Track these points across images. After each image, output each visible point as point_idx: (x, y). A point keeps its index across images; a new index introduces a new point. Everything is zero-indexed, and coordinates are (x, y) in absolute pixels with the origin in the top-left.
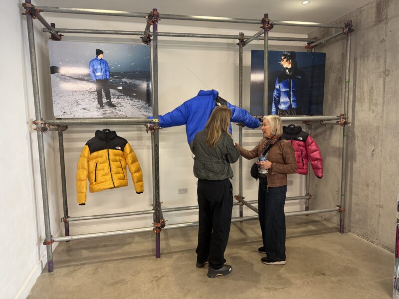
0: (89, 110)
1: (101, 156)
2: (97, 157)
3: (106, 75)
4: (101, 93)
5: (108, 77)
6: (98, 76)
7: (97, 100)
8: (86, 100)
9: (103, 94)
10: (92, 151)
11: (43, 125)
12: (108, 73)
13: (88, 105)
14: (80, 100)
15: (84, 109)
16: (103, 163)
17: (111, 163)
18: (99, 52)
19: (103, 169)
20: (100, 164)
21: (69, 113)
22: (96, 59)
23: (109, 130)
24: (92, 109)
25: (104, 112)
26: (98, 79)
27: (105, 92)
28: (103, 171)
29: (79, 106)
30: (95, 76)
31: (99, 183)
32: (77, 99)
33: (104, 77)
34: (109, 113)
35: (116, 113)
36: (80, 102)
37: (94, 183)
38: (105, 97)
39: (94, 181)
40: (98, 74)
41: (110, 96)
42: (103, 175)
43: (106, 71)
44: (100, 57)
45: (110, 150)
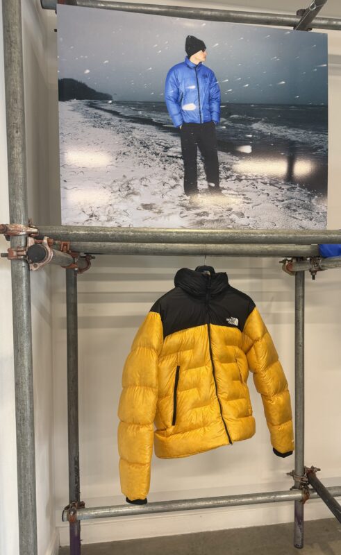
0: (160, 212)
1: (193, 346)
2: (180, 348)
3: (211, 111)
4: (196, 163)
5: (215, 118)
6: (188, 113)
7: (182, 182)
8: (154, 181)
9: (201, 165)
10: (168, 330)
11: (31, 241)
12: (215, 106)
13: (158, 197)
14: (137, 181)
15: (147, 207)
16: (197, 365)
17: (217, 364)
18: (194, 45)
19: (197, 385)
20: (189, 368)
21: (103, 218)
22: (186, 64)
23: (211, 269)
24: (167, 209)
25: (199, 218)
26: (187, 120)
27: (204, 161)
28: (195, 390)
29: (133, 197)
30: (181, 112)
31: (185, 431)
32: (129, 178)
33: (204, 117)
34: (213, 221)
35: (232, 221)
36: (135, 185)
37: (171, 429)
38: (204, 176)
39: (170, 423)
40: (190, 107)
41: (218, 173)
42: (197, 405)
43: (210, 100)
44: (197, 58)
45: (213, 327)
